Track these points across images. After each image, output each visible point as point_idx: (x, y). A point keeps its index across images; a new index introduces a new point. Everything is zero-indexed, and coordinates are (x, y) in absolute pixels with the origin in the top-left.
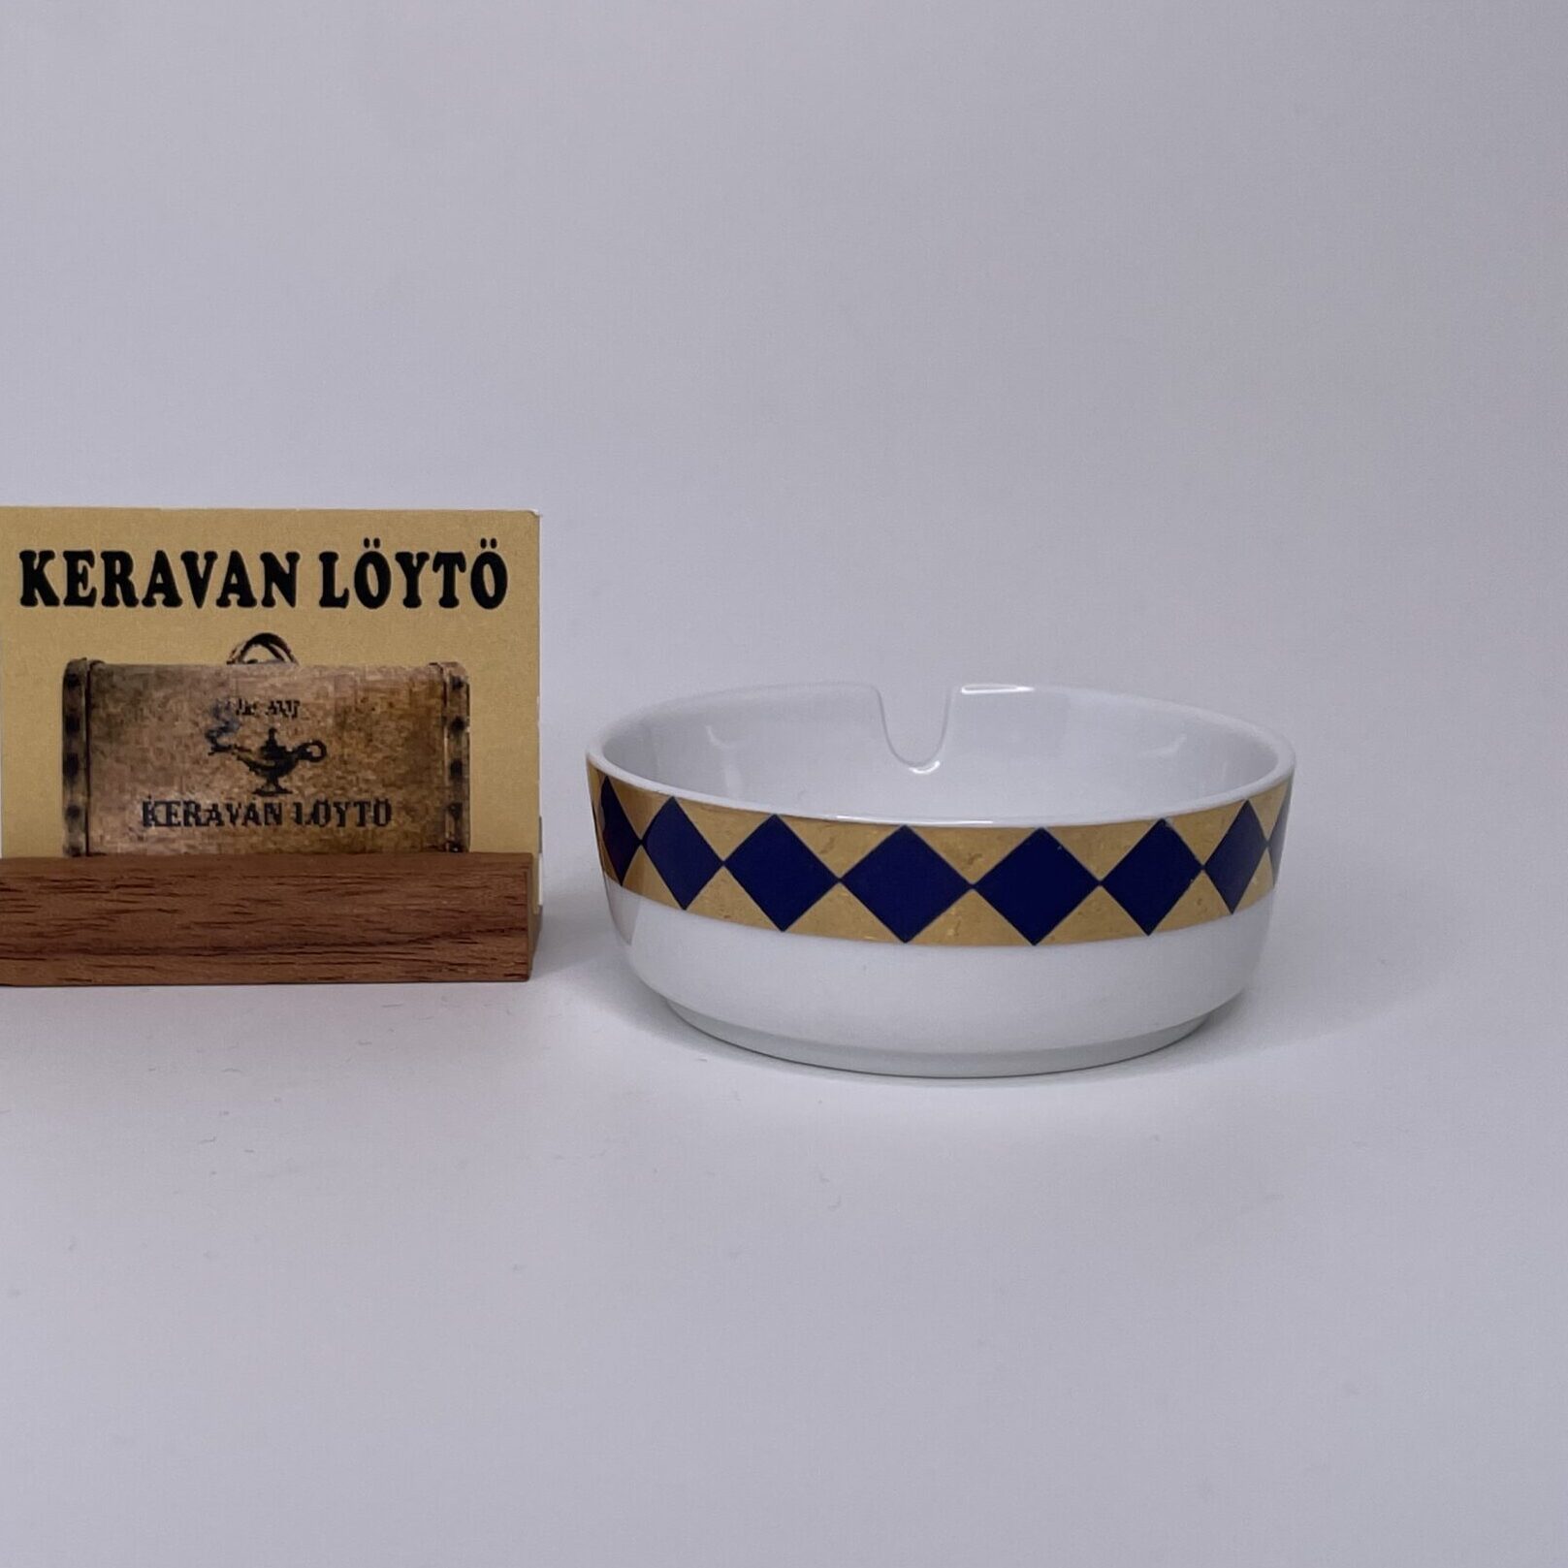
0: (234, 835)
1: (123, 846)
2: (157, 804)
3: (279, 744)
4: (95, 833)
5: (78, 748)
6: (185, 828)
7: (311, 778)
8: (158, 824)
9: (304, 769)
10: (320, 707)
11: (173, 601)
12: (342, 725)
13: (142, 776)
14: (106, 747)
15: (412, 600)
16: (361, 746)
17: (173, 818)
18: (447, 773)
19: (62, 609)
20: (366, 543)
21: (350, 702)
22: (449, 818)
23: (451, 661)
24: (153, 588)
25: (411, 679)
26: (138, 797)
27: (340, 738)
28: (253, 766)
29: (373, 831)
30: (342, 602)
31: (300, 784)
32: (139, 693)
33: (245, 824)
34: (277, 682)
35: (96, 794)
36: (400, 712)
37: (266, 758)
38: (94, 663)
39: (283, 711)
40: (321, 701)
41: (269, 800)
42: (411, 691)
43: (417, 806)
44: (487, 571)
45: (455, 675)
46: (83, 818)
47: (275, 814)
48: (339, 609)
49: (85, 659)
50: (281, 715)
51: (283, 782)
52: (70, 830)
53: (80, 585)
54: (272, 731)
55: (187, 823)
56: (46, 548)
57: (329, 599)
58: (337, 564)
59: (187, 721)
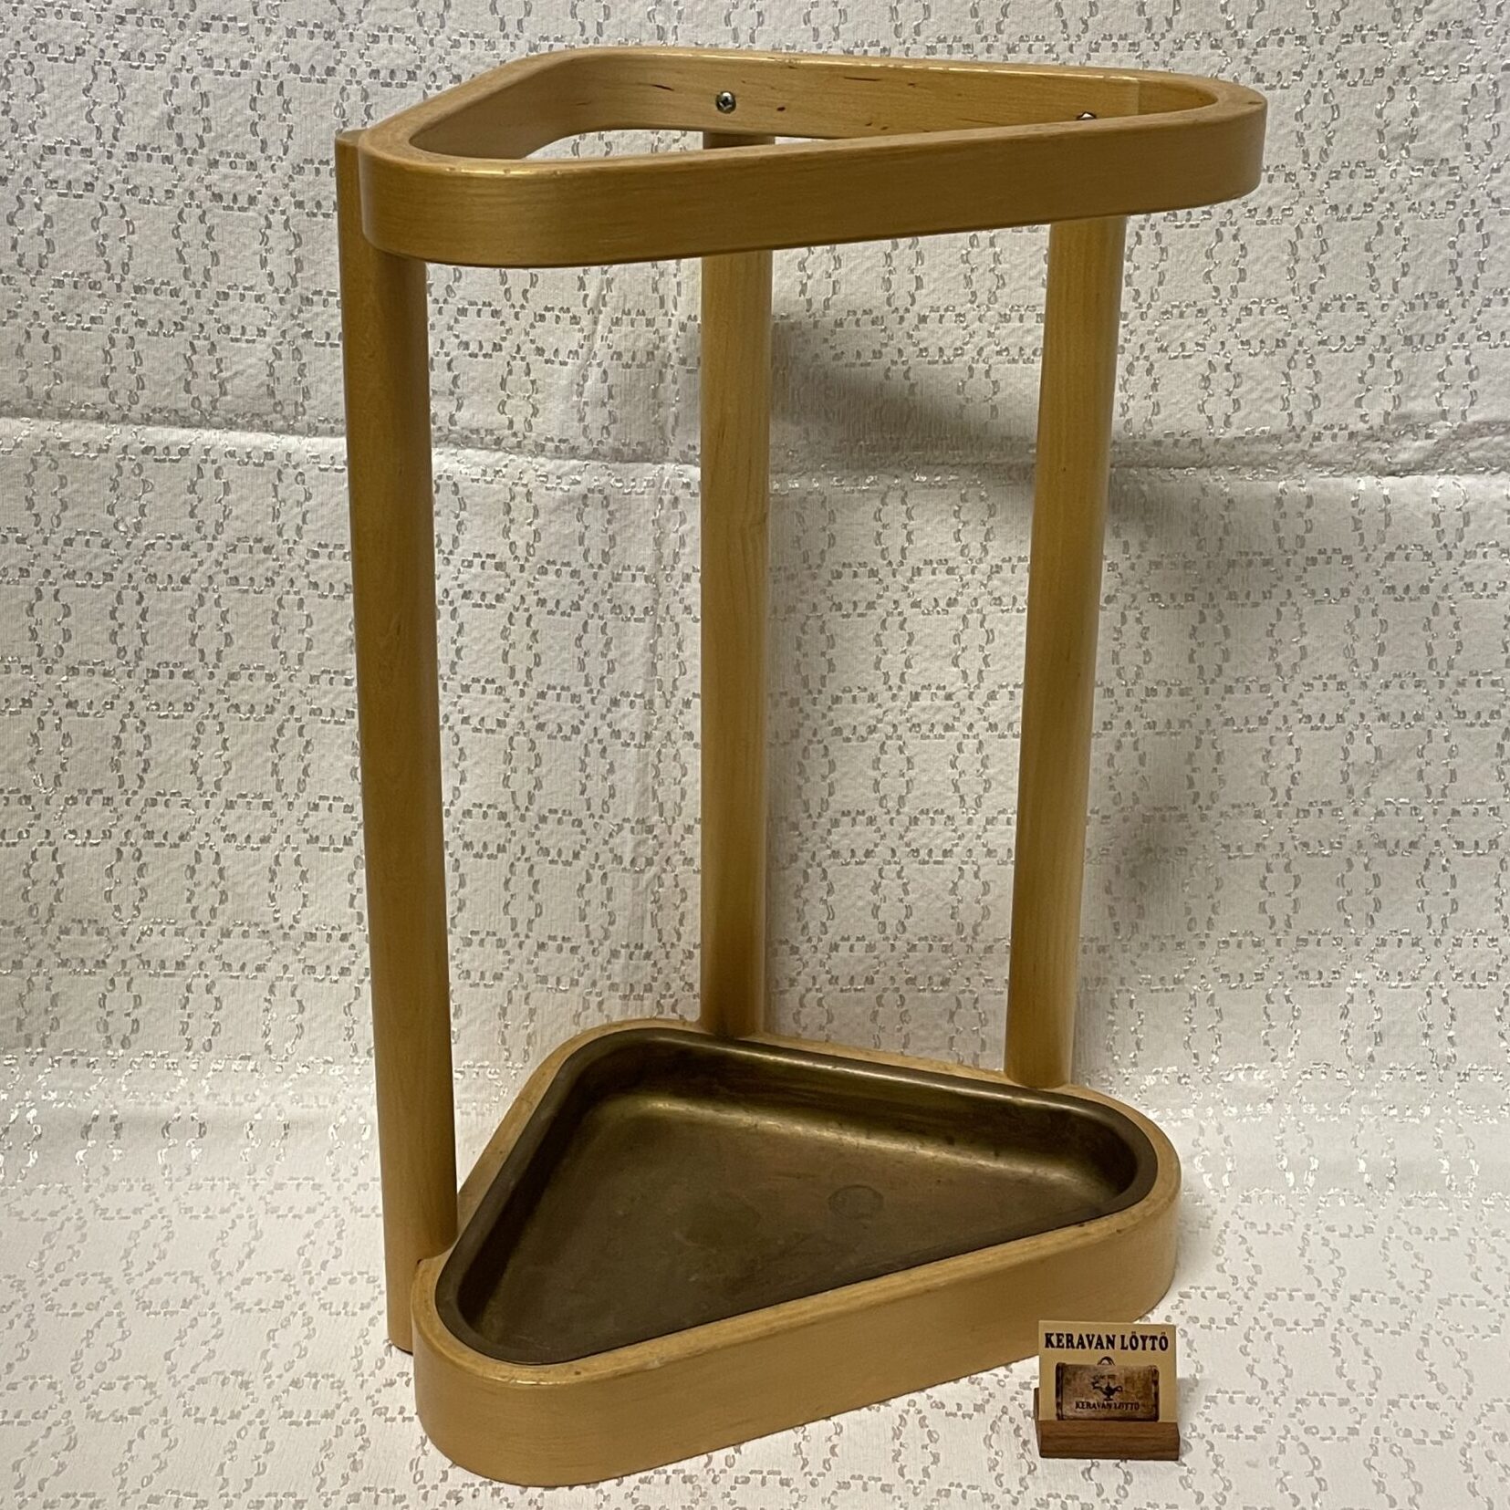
1: (1070, 1414)
9: (1116, 1393)
11: (1084, 1347)
15: (1144, 1348)
57: (1123, 1348)
59: (1088, 1380)
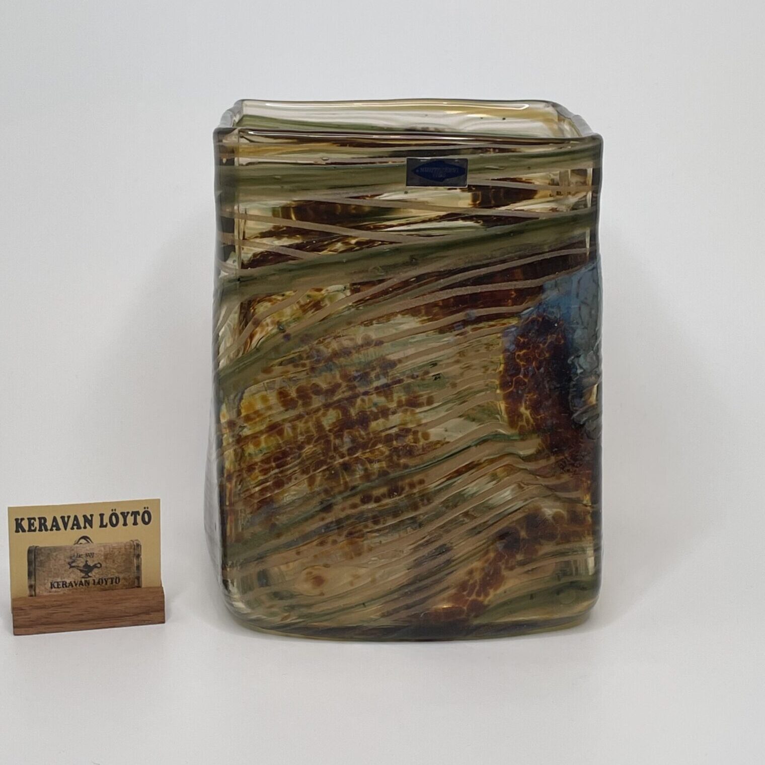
0: (76, 589)
2: (55, 582)
3: (89, 564)
4: (37, 591)
5: (32, 569)
6: (63, 589)
7: (97, 573)
8: (55, 588)
10: (100, 554)
12: (106, 558)
13: (50, 575)
14: (40, 568)
16: (112, 563)
17: (59, 586)
18: (135, 569)
19: (27, 533)
20: (112, 510)
21: (108, 552)
22: (136, 581)
23: (136, 539)
24: (53, 526)
25: (125, 546)
26: (49, 581)
27: (106, 562)
28: (81, 571)
29: (115, 585)
30: (106, 526)
31: (94, 574)
32: (49, 554)
33: (79, 586)
34: (88, 548)
35: (37, 581)
36: (121, 554)
37: (86, 568)
38: (36, 547)
39: (89, 556)
40: (100, 553)
41: (86, 579)
42: (125, 549)
43: (128, 578)
44: (146, 515)
45: (137, 542)
46: (34, 587)
47: (87, 583)
48: (104, 528)
49: (33, 546)
50: (89, 557)
51: (90, 574)
52: (30, 591)
53: (32, 527)
54: (87, 561)
55: (63, 587)
56: (23, 517)
58: (104, 517)
